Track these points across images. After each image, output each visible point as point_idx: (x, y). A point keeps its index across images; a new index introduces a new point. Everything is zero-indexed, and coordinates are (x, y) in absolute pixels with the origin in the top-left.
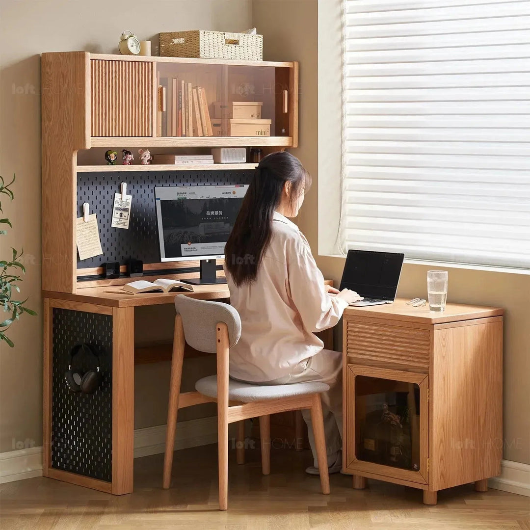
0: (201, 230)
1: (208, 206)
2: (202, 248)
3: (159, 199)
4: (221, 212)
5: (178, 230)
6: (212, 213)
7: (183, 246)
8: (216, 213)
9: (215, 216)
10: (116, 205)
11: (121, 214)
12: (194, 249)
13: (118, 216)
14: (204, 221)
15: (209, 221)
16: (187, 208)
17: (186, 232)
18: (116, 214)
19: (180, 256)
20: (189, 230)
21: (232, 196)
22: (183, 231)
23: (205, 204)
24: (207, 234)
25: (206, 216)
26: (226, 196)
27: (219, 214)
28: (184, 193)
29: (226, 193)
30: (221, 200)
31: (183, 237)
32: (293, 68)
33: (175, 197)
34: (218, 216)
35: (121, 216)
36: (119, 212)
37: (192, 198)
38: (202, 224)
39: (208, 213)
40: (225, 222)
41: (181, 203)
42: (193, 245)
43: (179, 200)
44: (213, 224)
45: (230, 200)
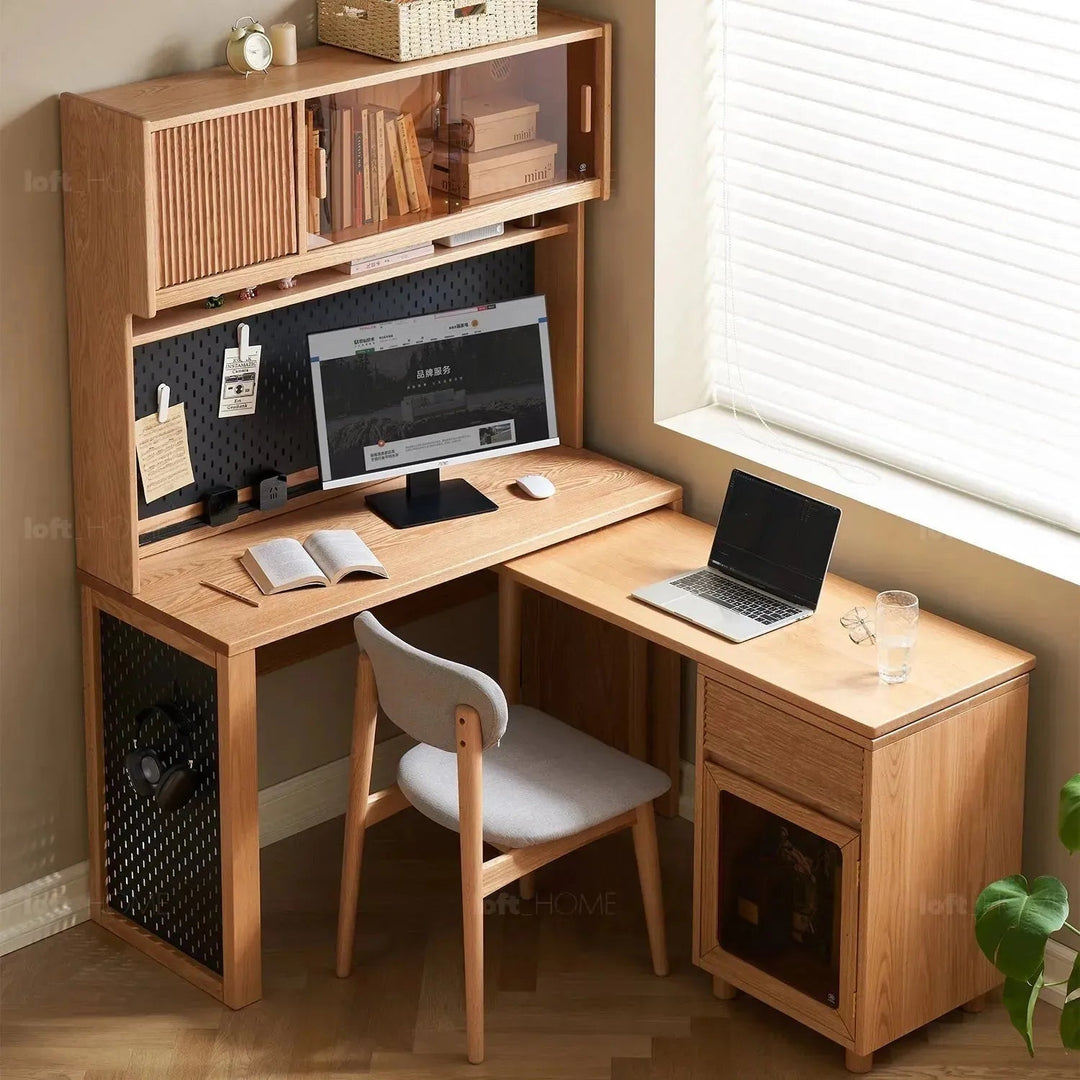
0: (406, 411)
1: (419, 359)
2: (409, 449)
3: (317, 359)
4: (447, 369)
5: (357, 419)
6: (429, 372)
7: (368, 451)
8: (438, 371)
9: (434, 378)
10: (227, 373)
11: (239, 387)
12: (392, 454)
13: (233, 393)
14: (411, 392)
15: (423, 390)
16: (376, 370)
17: (375, 421)
18: (228, 392)
19: (363, 471)
20: (380, 415)
21: (471, 331)
22: (367, 418)
23: (414, 355)
24: (420, 417)
25: (417, 381)
26: (458, 334)
27: (443, 372)
28: (368, 340)
29: (459, 326)
30: (447, 343)
31: (368, 431)
32: (602, 39)
33: (350, 351)
34: (442, 377)
35: (239, 391)
36: (234, 385)
37: (387, 345)
38: (407, 399)
39: (420, 375)
40: (456, 387)
41: (363, 361)
42: (389, 446)
43: (359, 355)
44: (431, 396)
45: (467, 339)
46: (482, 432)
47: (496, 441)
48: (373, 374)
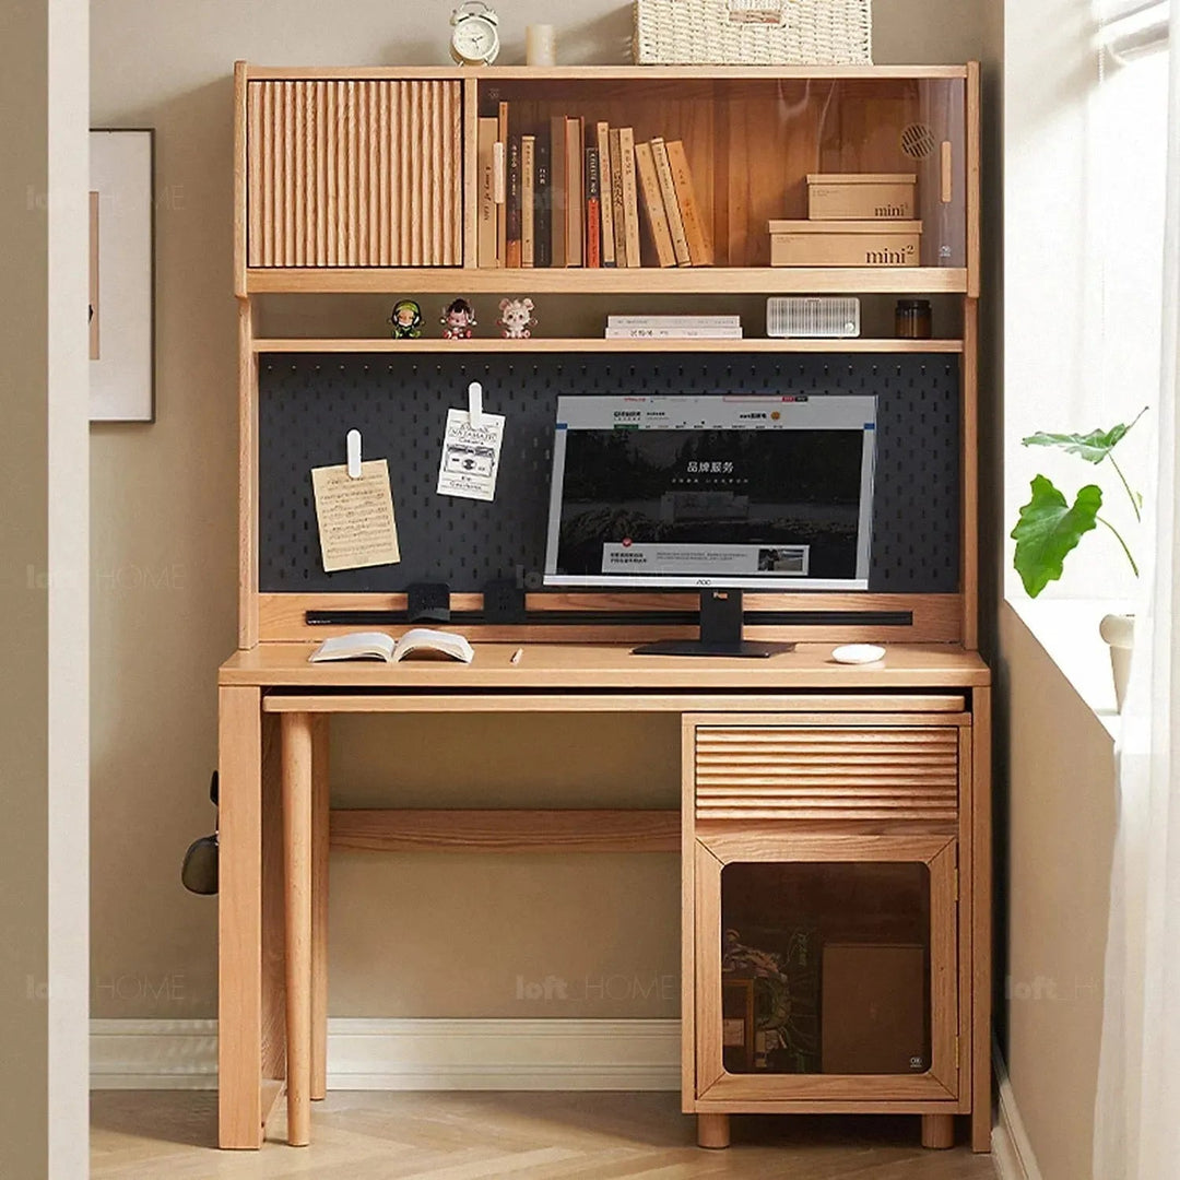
0: (665, 509)
1: (695, 446)
2: (660, 556)
3: (564, 426)
4: (728, 467)
5: (601, 507)
6: (705, 467)
7: (609, 548)
8: (716, 467)
9: (710, 474)
11: (469, 462)
12: (638, 558)
13: (459, 466)
14: (677, 487)
15: (692, 487)
16: (636, 451)
17: (623, 513)
18: (451, 463)
19: (599, 573)
20: (631, 508)
21: (769, 424)
22: (615, 509)
23: (688, 444)
24: (683, 520)
25: (686, 475)
26: (751, 425)
27: (722, 469)
28: (633, 414)
29: (753, 416)
30: (735, 434)
31: (612, 524)
33: (607, 424)
34: (727, 476)
35: (468, 467)
36: (463, 457)
37: (656, 424)
38: (670, 494)
39: (692, 468)
40: (738, 491)
41: (621, 438)
42: (637, 548)
43: (619, 430)
44: (703, 496)
45: (761, 433)
46: (763, 553)
47: (779, 569)
48: (631, 457)
